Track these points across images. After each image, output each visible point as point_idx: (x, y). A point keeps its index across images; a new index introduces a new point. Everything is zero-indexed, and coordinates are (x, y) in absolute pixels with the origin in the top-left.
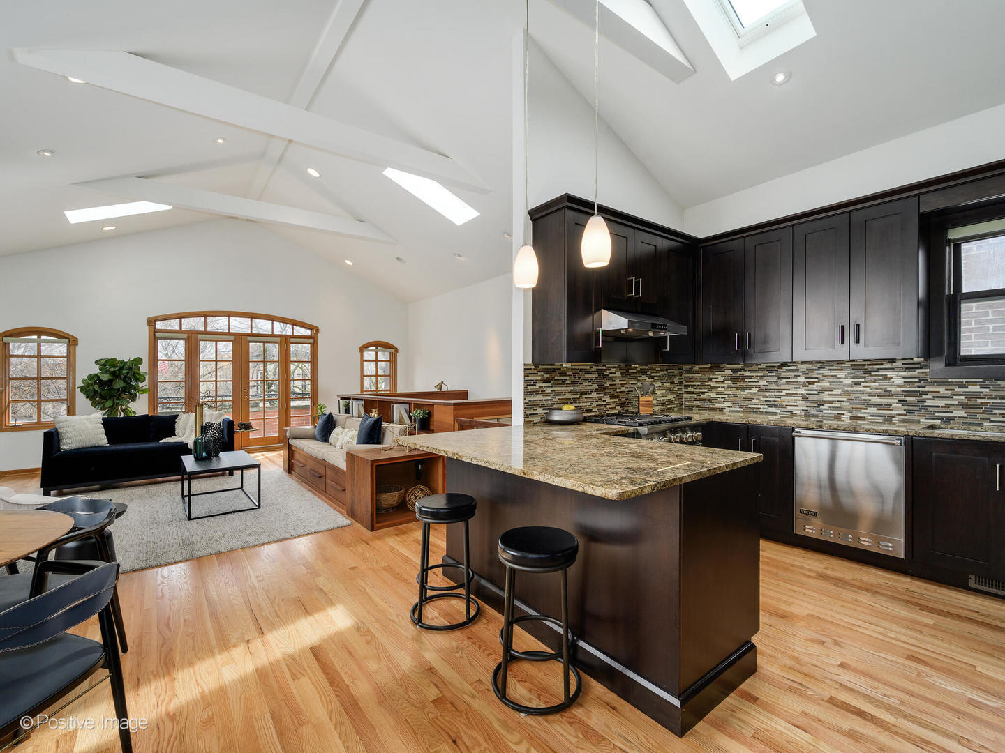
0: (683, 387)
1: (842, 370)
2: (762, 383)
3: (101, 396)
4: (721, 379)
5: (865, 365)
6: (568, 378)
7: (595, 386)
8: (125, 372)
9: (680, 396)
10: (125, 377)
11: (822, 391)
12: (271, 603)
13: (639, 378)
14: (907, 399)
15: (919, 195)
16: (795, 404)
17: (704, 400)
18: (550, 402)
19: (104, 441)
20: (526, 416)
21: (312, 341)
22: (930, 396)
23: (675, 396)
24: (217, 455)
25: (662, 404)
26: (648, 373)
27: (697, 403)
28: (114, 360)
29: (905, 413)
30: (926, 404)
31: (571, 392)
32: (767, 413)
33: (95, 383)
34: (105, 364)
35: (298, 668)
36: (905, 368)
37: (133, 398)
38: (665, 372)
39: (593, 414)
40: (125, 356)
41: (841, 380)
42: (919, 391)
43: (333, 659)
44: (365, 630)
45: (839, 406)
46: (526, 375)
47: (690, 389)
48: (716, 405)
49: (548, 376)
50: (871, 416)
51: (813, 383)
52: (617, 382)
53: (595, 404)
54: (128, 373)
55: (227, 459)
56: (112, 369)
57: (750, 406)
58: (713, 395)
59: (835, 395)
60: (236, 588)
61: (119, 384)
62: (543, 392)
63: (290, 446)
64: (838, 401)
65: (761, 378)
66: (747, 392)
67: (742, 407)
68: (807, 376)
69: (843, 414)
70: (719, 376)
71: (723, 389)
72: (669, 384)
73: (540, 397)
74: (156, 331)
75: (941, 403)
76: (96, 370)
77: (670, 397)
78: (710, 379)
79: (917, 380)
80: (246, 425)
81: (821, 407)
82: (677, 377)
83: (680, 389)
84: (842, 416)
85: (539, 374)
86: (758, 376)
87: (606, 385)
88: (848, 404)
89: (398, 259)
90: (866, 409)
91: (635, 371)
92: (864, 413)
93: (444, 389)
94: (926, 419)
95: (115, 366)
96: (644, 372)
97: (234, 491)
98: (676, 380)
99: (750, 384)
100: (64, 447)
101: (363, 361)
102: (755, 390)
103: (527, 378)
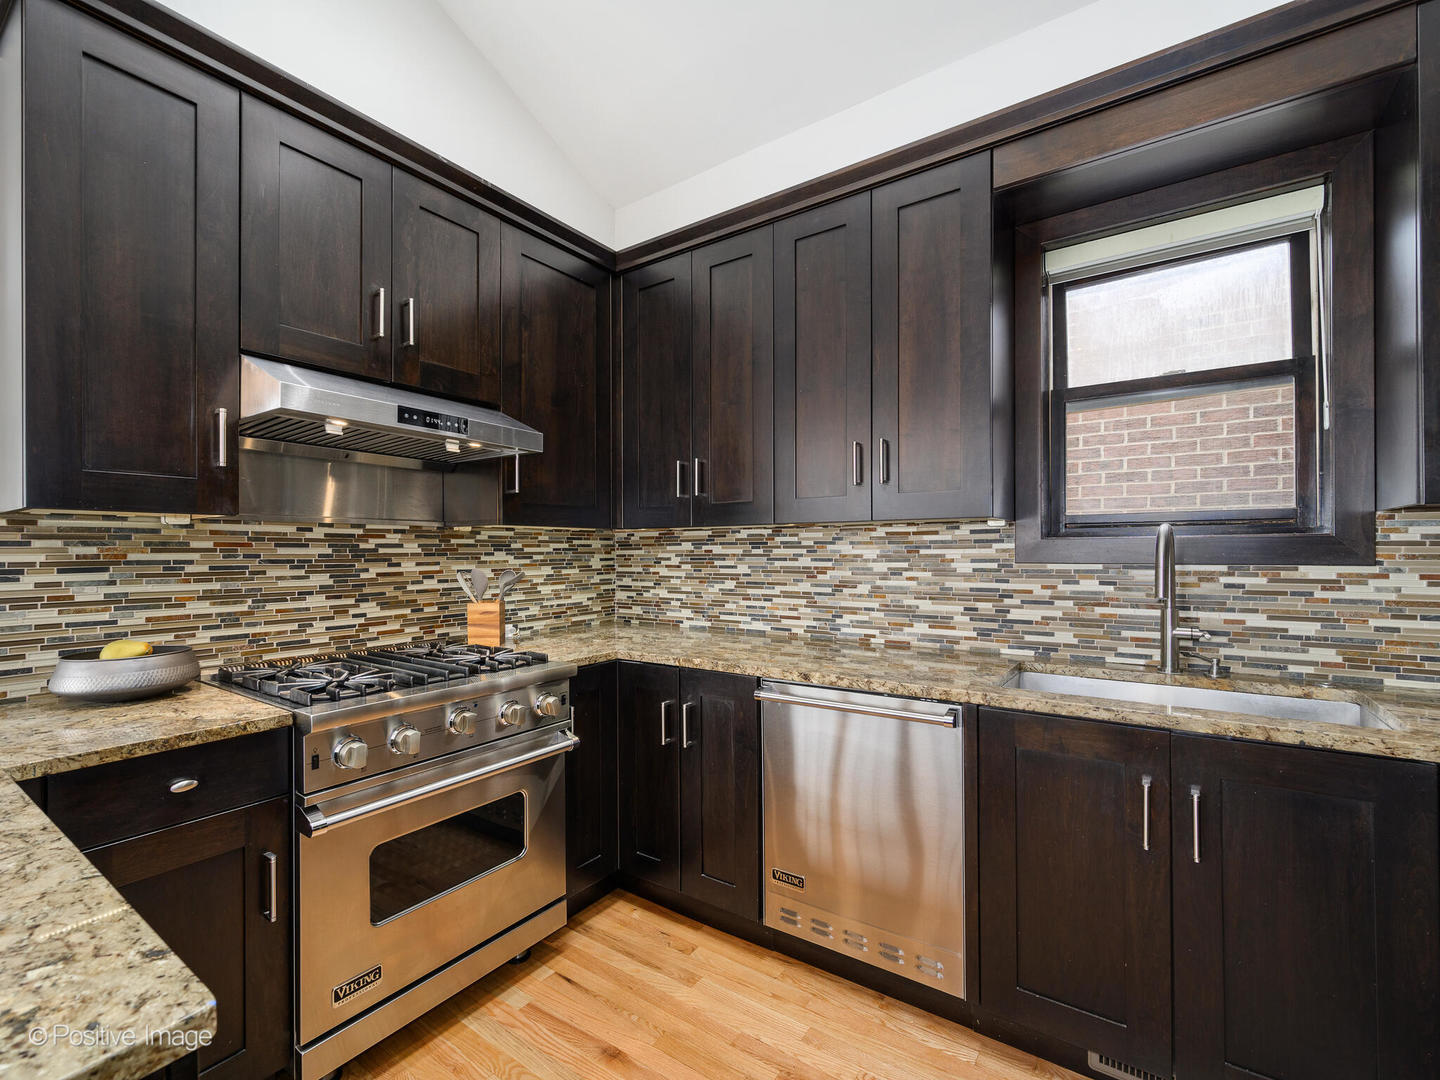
0: (613, 576)
1: (871, 543)
2: (743, 569)
4: (675, 561)
5: (909, 533)
6: (196, 556)
7: (324, 579)
9: (606, 596)
11: (839, 587)
13: (483, 558)
14: (979, 605)
15: (991, 147)
16: (794, 614)
17: (646, 603)
22: (1016, 601)
23: (594, 595)
25: (557, 616)
26: (513, 546)
27: (637, 610)
29: (974, 634)
30: (1010, 617)
31: (207, 596)
32: (750, 632)
36: (976, 541)
38: (566, 546)
39: (315, 651)
41: (870, 565)
42: (998, 590)
45: (866, 618)
47: (627, 581)
48: (669, 614)
49: (93, 550)
50: (919, 640)
51: (823, 571)
52: (408, 567)
53: (319, 626)
57: (722, 617)
58: (663, 593)
59: (860, 596)
62: (62, 602)
64: (866, 609)
65: (741, 558)
66: (717, 587)
67: (710, 618)
68: (815, 556)
69: (874, 636)
70: (671, 553)
71: (678, 581)
72: (577, 571)
73: (47, 616)
75: (1034, 614)
77: (580, 597)
78: (658, 562)
79: (995, 566)
81: (838, 621)
82: (597, 557)
83: (604, 582)
84: (872, 640)
85: (36, 543)
86: (734, 555)
87: (363, 576)
88: (882, 614)
90: (912, 626)
91: (472, 541)
92: (909, 634)
94: (1009, 647)
96: (499, 545)
98: (596, 562)
99: (722, 571)
102: (730, 584)
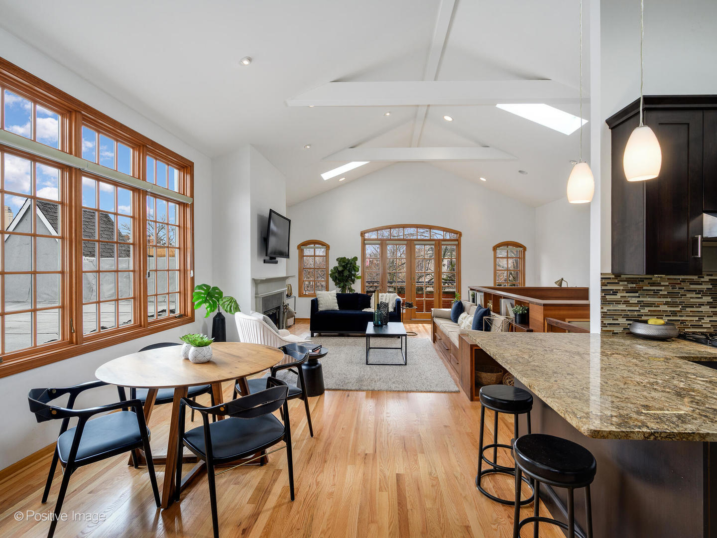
3: (338, 280)
6: (663, 288)
8: (349, 265)
10: (349, 269)
12: (388, 434)
18: (636, 313)
19: (337, 308)
20: (603, 325)
21: (457, 243)
24: (386, 324)
28: (345, 258)
33: (336, 272)
34: (341, 260)
35: (385, 484)
37: (353, 281)
39: (703, 330)
40: (349, 256)
43: (407, 488)
44: (435, 476)
46: (603, 285)
49: (634, 285)
54: (350, 266)
55: (394, 328)
56: (343, 264)
60: (373, 417)
61: (346, 273)
62: (627, 303)
63: (434, 324)
73: (623, 307)
74: (365, 240)
76: (336, 264)
80: (409, 304)
85: (621, 283)
89: (520, 171)
93: (564, 285)
95: (344, 262)
97: (397, 350)
100: (320, 309)
101: (495, 258)
103: (604, 288)
